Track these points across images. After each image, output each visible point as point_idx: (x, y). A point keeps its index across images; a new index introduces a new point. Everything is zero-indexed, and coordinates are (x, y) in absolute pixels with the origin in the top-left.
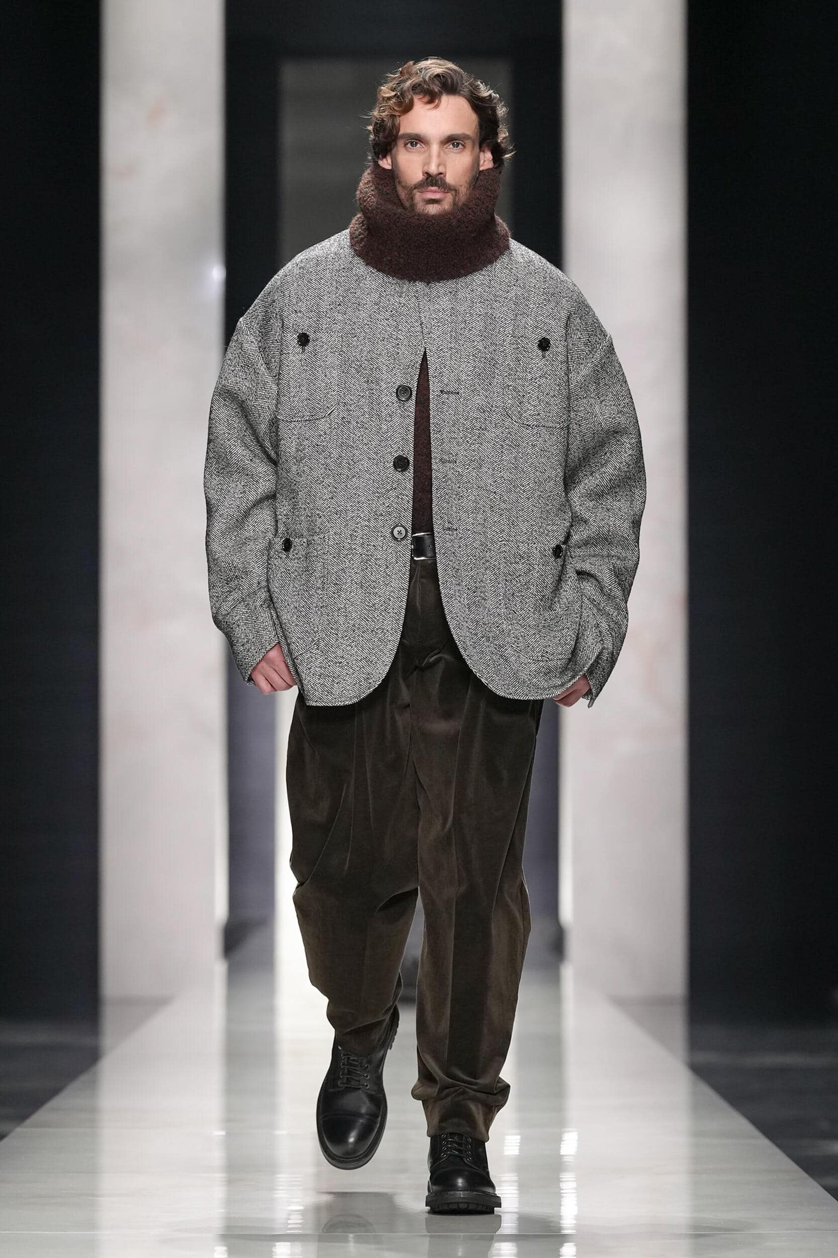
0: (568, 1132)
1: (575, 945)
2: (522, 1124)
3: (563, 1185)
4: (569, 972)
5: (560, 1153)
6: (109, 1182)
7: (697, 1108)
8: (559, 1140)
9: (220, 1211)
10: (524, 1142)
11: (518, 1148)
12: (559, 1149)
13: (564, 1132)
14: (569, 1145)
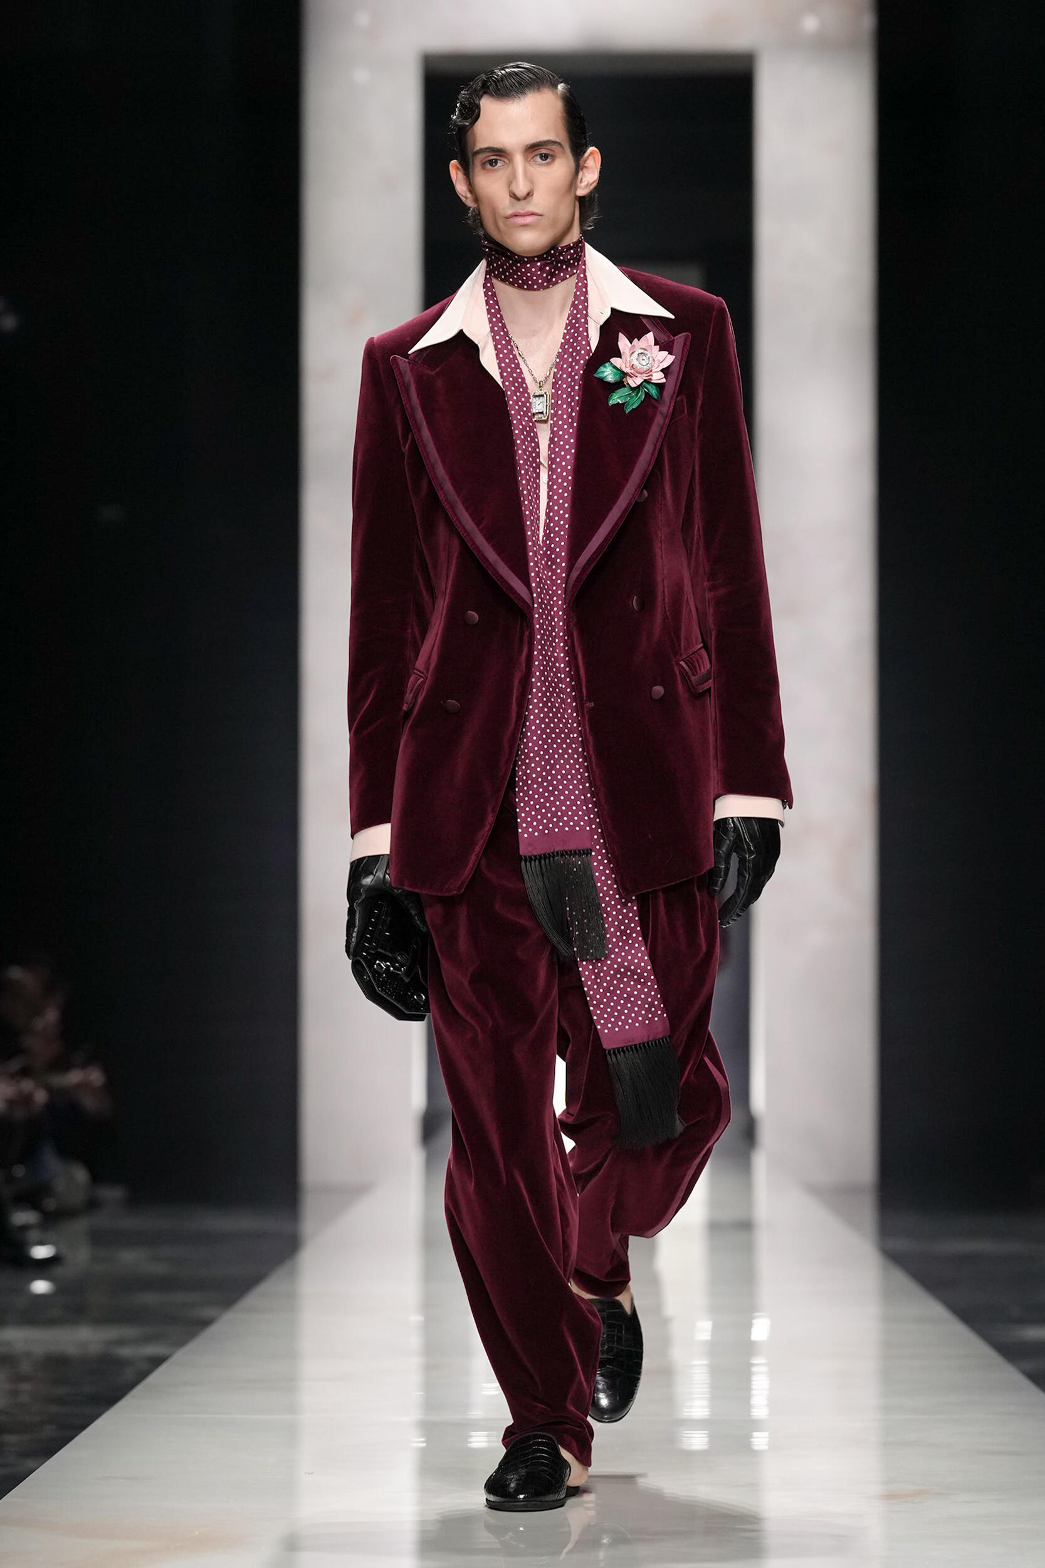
0: (758, 1317)
1: (766, 1133)
2: (715, 1310)
3: (754, 1369)
4: (761, 1160)
5: (750, 1337)
6: (311, 1368)
7: (888, 1294)
8: (749, 1326)
9: (417, 1393)
10: (715, 1329)
11: (710, 1334)
12: (750, 1333)
13: (753, 1319)
14: (760, 1330)
